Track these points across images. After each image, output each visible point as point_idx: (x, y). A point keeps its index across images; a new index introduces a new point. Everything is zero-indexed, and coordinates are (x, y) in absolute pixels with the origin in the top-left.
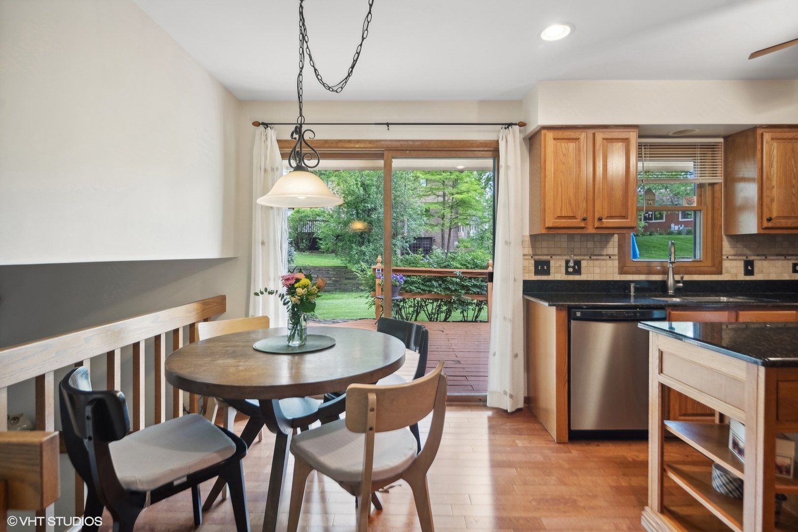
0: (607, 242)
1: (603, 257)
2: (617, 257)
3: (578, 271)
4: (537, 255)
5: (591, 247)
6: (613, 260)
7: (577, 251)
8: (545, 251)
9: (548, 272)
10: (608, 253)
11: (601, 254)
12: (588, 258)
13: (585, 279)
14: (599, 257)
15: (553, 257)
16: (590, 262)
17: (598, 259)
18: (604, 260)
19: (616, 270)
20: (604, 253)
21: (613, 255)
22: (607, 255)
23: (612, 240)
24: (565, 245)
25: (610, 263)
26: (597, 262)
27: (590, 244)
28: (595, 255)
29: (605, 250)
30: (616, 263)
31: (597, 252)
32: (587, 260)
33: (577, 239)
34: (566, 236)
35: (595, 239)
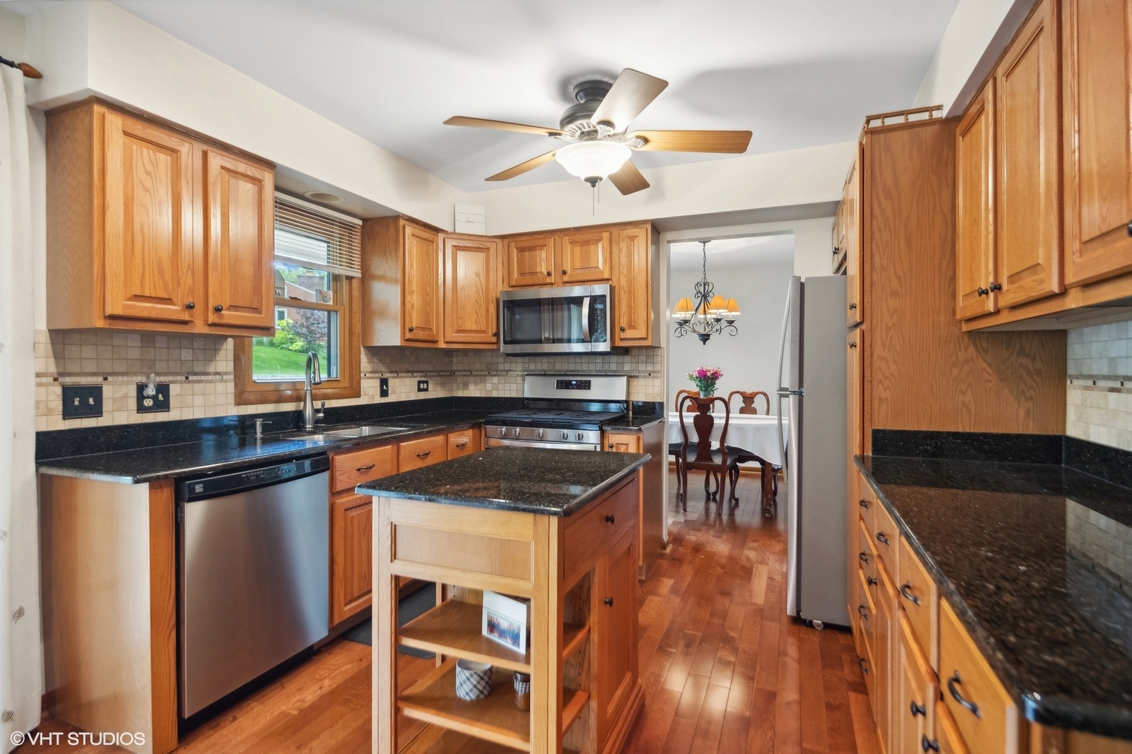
0: (216, 350)
1: (210, 378)
2: (232, 377)
3: (163, 405)
4: (70, 375)
5: (189, 359)
6: (226, 381)
7: (160, 366)
8: (90, 368)
9: (97, 411)
10: (218, 371)
11: (207, 371)
12: (183, 378)
13: (178, 418)
14: (202, 378)
15: (110, 378)
16: (187, 386)
17: (200, 381)
18: (211, 382)
19: (231, 398)
20: (211, 369)
21: (226, 373)
22: (217, 374)
23: (224, 347)
24: (135, 353)
25: (220, 387)
26: (198, 387)
27: (186, 354)
28: (195, 374)
29: (213, 364)
30: (231, 387)
31: (198, 368)
32: (181, 382)
33: (161, 342)
34: (138, 337)
35: (196, 345)
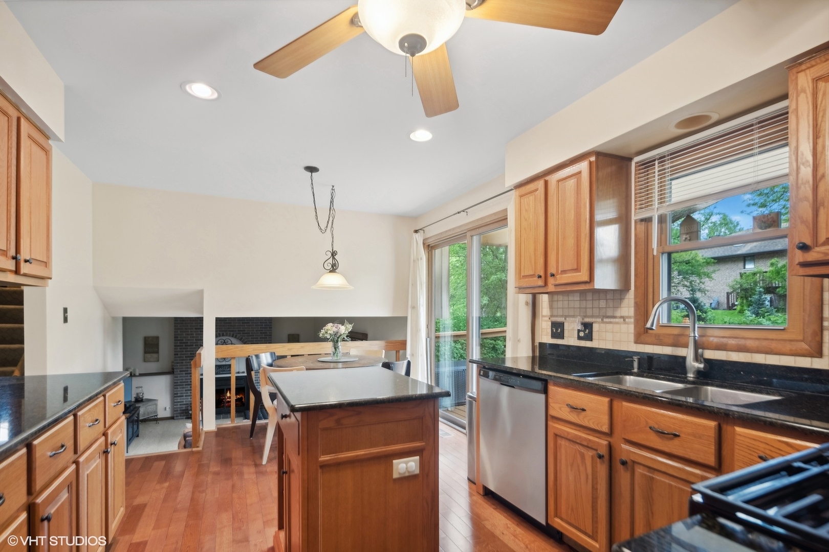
0: (621, 299)
1: (617, 320)
2: (632, 320)
3: (589, 337)
4: (554, 316)
5: (603, 306)
6: (628, 323)
7: (589, 312)
8: (560, 312)
9: (562, 337)
10: (622, 315)
11: (615, 315)
12: (600, 320)
13: (597, 346)
14: (612, 320)
15: (567, 319)
16: (603, 325)
17: (610, 323)
18: (617, 323)
19: (632, 338)
20: (618, 314)
21: (629, 317)
22: (621, 317)
23: (627, 297)
24: (577, 304)
25: (624, 327)
26: (609, 326)
27: (603, 303)
28: (608, 317)
29: (619, 310)
30: (631, 328)
31: (610, 313)
32: (599, 323)
33: (589, 296)
34: (578, 294)
35: (608, 297)
